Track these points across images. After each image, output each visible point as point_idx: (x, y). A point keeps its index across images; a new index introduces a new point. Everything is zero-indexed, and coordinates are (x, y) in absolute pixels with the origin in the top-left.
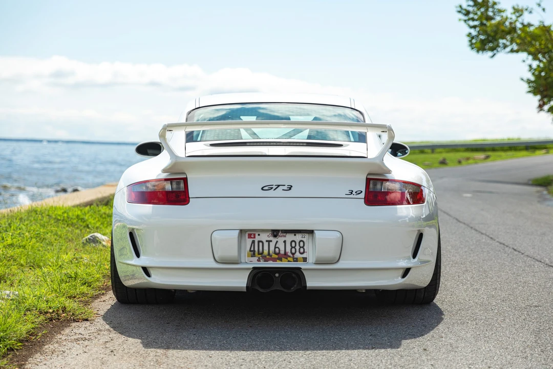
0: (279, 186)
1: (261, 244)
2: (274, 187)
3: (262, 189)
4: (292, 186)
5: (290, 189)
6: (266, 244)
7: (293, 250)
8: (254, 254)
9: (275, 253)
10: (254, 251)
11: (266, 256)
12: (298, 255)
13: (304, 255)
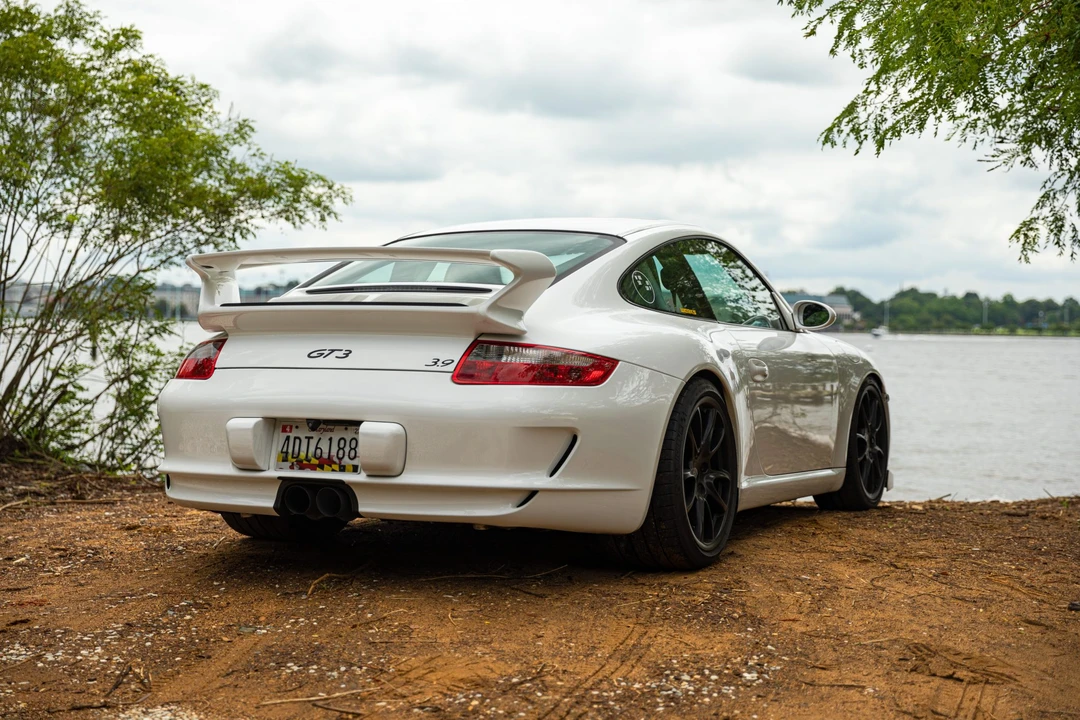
0: (333, 351)
1: (297, 441)
2: (326, 353)
3: (309, 356)
4: (351, 352)
5: (347, 355)
6: (304, 442)
7: (341, 452)
8: (287, 456)
9: (315, 456)
10: (287, 453)
11: (301, 461)
12: (346, 461)
13: (355, 462)
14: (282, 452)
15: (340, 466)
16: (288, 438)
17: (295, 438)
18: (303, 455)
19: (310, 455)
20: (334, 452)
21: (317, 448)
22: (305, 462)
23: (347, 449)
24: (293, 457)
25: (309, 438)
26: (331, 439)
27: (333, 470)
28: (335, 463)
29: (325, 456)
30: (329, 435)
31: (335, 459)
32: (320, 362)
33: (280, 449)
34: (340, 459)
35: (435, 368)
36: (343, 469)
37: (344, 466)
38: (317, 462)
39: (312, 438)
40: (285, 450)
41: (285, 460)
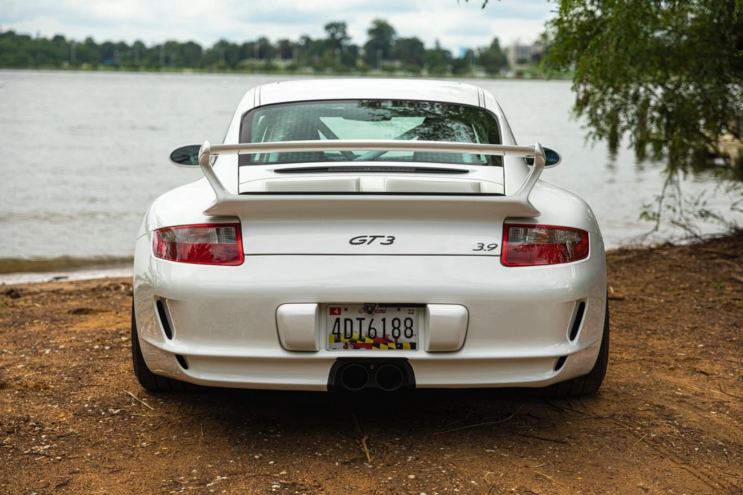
0: (375, 237)
1: (348, 323)
2: (369, 239)
3: (351, 242)
4: (394, 238)
5: (392, 242)
6: (356, 324)
7: (396, 332)
8: (339, 337)
9: (369, 336)
10: (339, 333)
11: (355, 341)
12: (402, 338)
13: (412, 340)
14: (333, 333)
15: (397, 344)
16: (338, 320)
17: (346, 320)
18: (356, 336)
19: (363, 335)
20: (389, 331)
21: (370, 328)
22: (358, 342)
23: (402, 328)
24: (346, 338)
25: (360, 320)
26: (384, 320)
27: (390, 348)
28: (391, 342)
29: (380, 335)
30: (382, 316)
31: (391, 338)
32: (363, 248)
33: (330, 331)
34: (396, 338)
35: (482, 252)
36: (400, 347)
37: (401, 344)
38: (372, 341)
39: (364, 319)
40: (336, 331)
41: (338, 340)
